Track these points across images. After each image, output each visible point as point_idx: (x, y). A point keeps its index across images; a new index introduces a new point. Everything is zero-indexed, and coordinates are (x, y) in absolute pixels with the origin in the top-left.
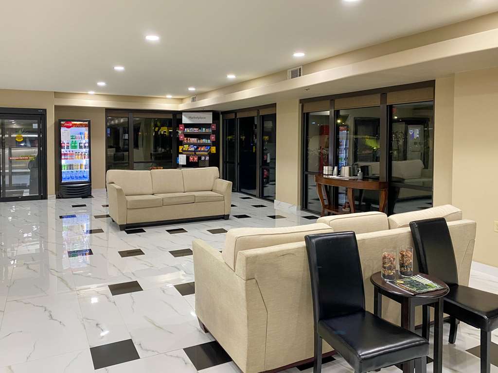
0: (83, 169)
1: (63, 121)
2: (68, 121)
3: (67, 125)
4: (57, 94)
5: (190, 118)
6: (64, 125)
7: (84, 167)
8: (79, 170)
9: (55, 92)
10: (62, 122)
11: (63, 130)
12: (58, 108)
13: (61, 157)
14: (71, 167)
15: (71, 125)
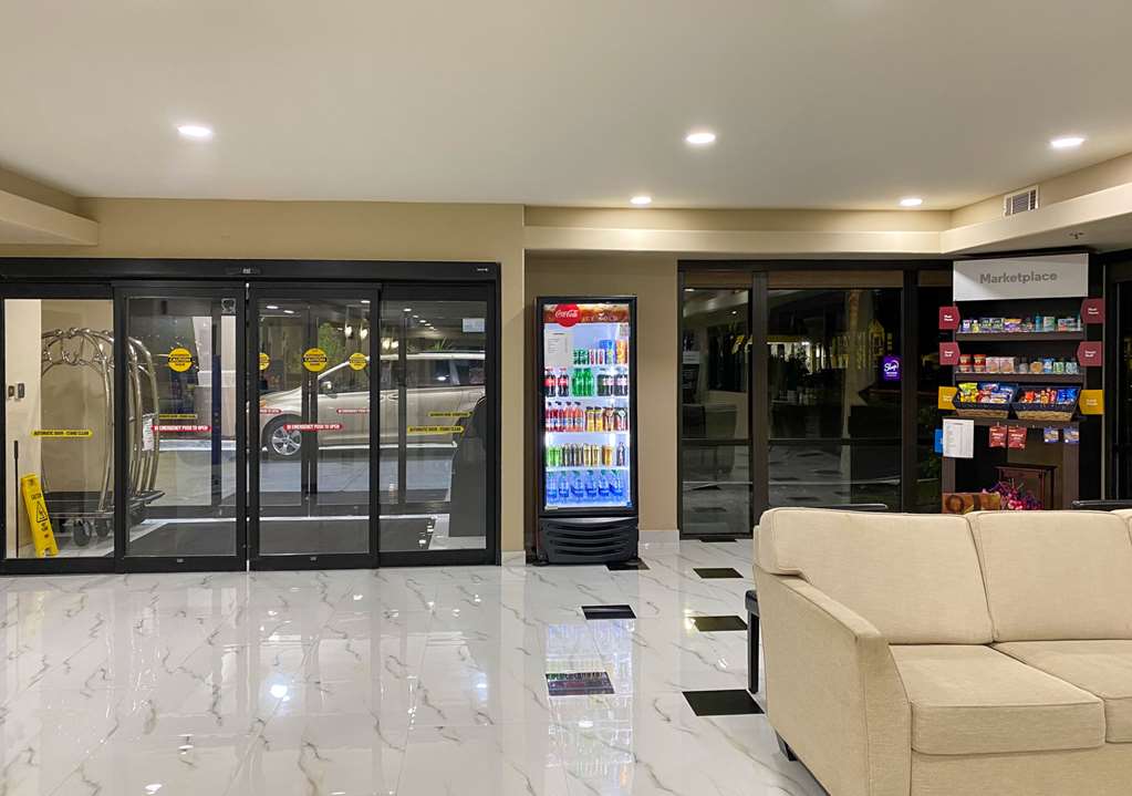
0: (612, 465)
1: (551, 300)
2: (567, 301)
3: (563, 314)
4: (535, 214)
5: (984, 279)
6: (553, 314)
7: (612, 458)
8: (599, 467)
9: (527, 208)
10: (548, 307)
11: (550, 331)
12: (535, 260)
13: (544, 423)
14: (572, 455)
15: (575, 315)
